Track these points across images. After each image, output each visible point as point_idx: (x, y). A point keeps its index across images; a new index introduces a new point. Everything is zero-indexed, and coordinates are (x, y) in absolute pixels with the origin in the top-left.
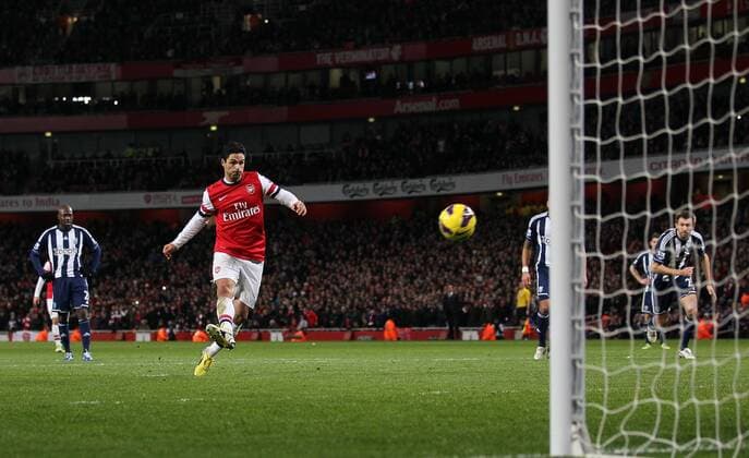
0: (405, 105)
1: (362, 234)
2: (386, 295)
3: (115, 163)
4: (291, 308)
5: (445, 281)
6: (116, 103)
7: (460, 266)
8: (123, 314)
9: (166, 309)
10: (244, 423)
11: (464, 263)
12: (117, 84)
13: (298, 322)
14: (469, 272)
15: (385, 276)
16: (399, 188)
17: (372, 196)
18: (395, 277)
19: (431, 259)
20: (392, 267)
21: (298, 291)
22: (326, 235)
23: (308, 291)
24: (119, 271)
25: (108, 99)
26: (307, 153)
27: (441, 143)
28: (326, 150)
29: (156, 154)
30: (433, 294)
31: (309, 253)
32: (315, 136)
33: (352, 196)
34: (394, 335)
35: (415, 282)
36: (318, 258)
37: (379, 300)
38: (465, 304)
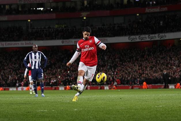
0: (149, 10)
1: (135, 53)
2: (143, 73)
3: (51, 30)
4: (111, 78)
5: (163, 69)
6: (52, 10)
7: (168, 63)
8: (55, 81)
9: (69, 79)
10: (96, 117)
11: (170, 63)
12: (52, 3)
13: (114, 83)
14: (171, 66)
15: (143, 67)
16: (147, 38)
17: (138, 40)
18: (146, 67)
19: (158, 61)
20: (145, 64)
21: (114, 72)
22: (123, 54)
23: (117, 73)
24: (53, 66)
25: (49, 9)
26: (116, 26)
27: (161, 22)
28: (123, 25)
29: (65, 27)
30: (159, 73)
31: (117, 60)
32: (119, 20)
33: (132, 40)
34: (146, 87)
35: (153, 69)
36: (120, 61)
37: (141, 75)
38: (169, 76)
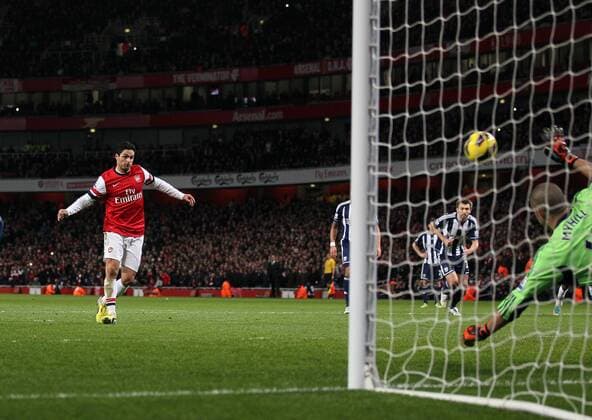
0: (241, 115)
1: (205, 215)
2: (224, 262)
3: (16, 156)
4: (149, 270)
5: (269, 252)
6: (17, 110)
7: (281, 240)
8: (20, 273)
9: (53, 270)
10: (112, 359)
11: (285, 238)
12: (19, 95)
13: (155, 281)
14: (288, 245)
15: (223, 247)
16: (235, 179)
17: (214, 185)
18: (231, 248)
19: (259, 235)
20: (229, 241)
21: (155, 257)
22: (178, 215)
23: (163, 258)
24: (17, 239)
25: (11, 106)
26: (164, 150)
27: (268, 146)
28: (179, 149)
29: (47, 150)
30: (260, 261)
31: (164, 228)
32: (170, 138)
33: (199, 185)
34: (229, 294)
35: (247, 252)
36: (171, 233)
37: (219, 264)
38: (283, 270)
